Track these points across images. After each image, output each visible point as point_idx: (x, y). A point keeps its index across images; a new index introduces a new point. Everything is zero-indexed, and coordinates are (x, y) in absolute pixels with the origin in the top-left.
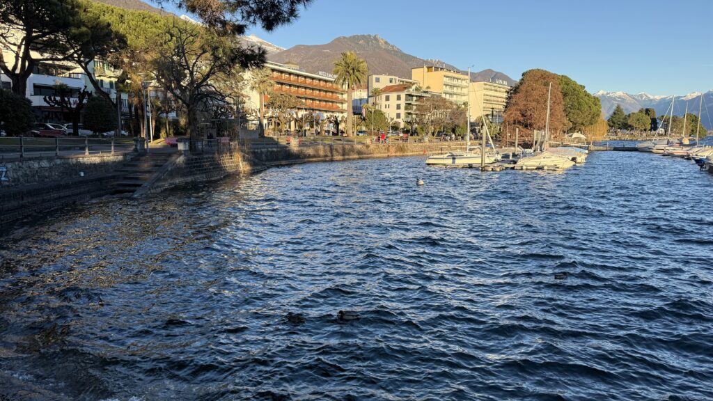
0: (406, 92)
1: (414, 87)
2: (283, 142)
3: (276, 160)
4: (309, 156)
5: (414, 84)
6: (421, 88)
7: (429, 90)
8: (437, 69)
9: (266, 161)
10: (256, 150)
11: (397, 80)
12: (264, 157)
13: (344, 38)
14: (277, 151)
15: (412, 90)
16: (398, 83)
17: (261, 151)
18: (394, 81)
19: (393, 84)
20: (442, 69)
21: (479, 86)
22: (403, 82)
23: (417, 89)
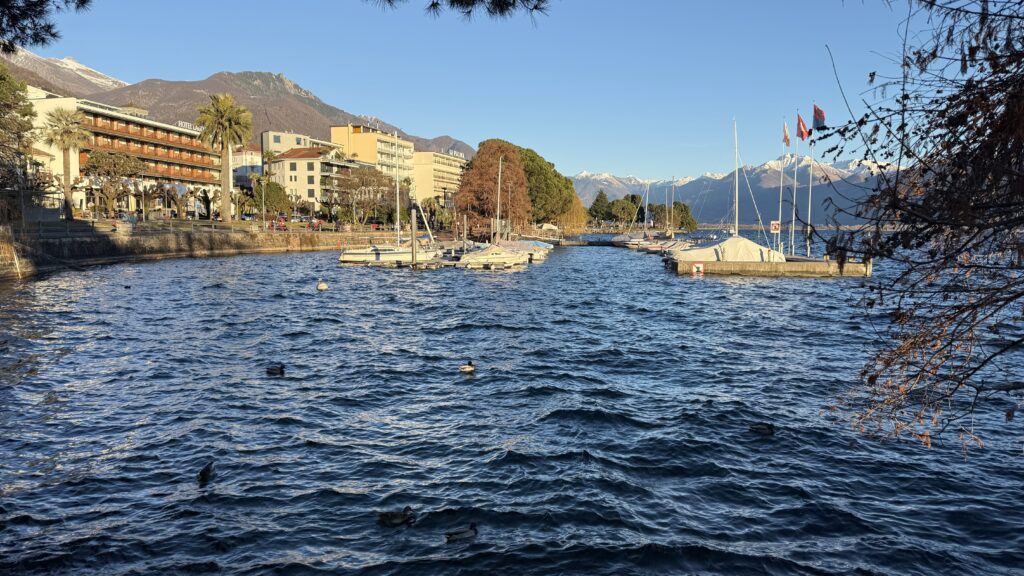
0: (321, 159)
1: (333, 153)
2: (103, 227)
3: (90, 256)
4: (152, 251)
5: (334, 148)
6: (344, 154)
7: (356, 159)
8: (367, 129)
9: (70, 258)
10: (51, 241)
11: (307, 142)
12: (66, 251)
13: (230, 74)
14: (91, 243)
15: (330, 157)
16: (308, 146)
17: (60, 242)
18: (302, 142)
19: (302, 146)
20: (373, 130)
21: (427, 157)
22: (318, 144)
23: (338, 156)
